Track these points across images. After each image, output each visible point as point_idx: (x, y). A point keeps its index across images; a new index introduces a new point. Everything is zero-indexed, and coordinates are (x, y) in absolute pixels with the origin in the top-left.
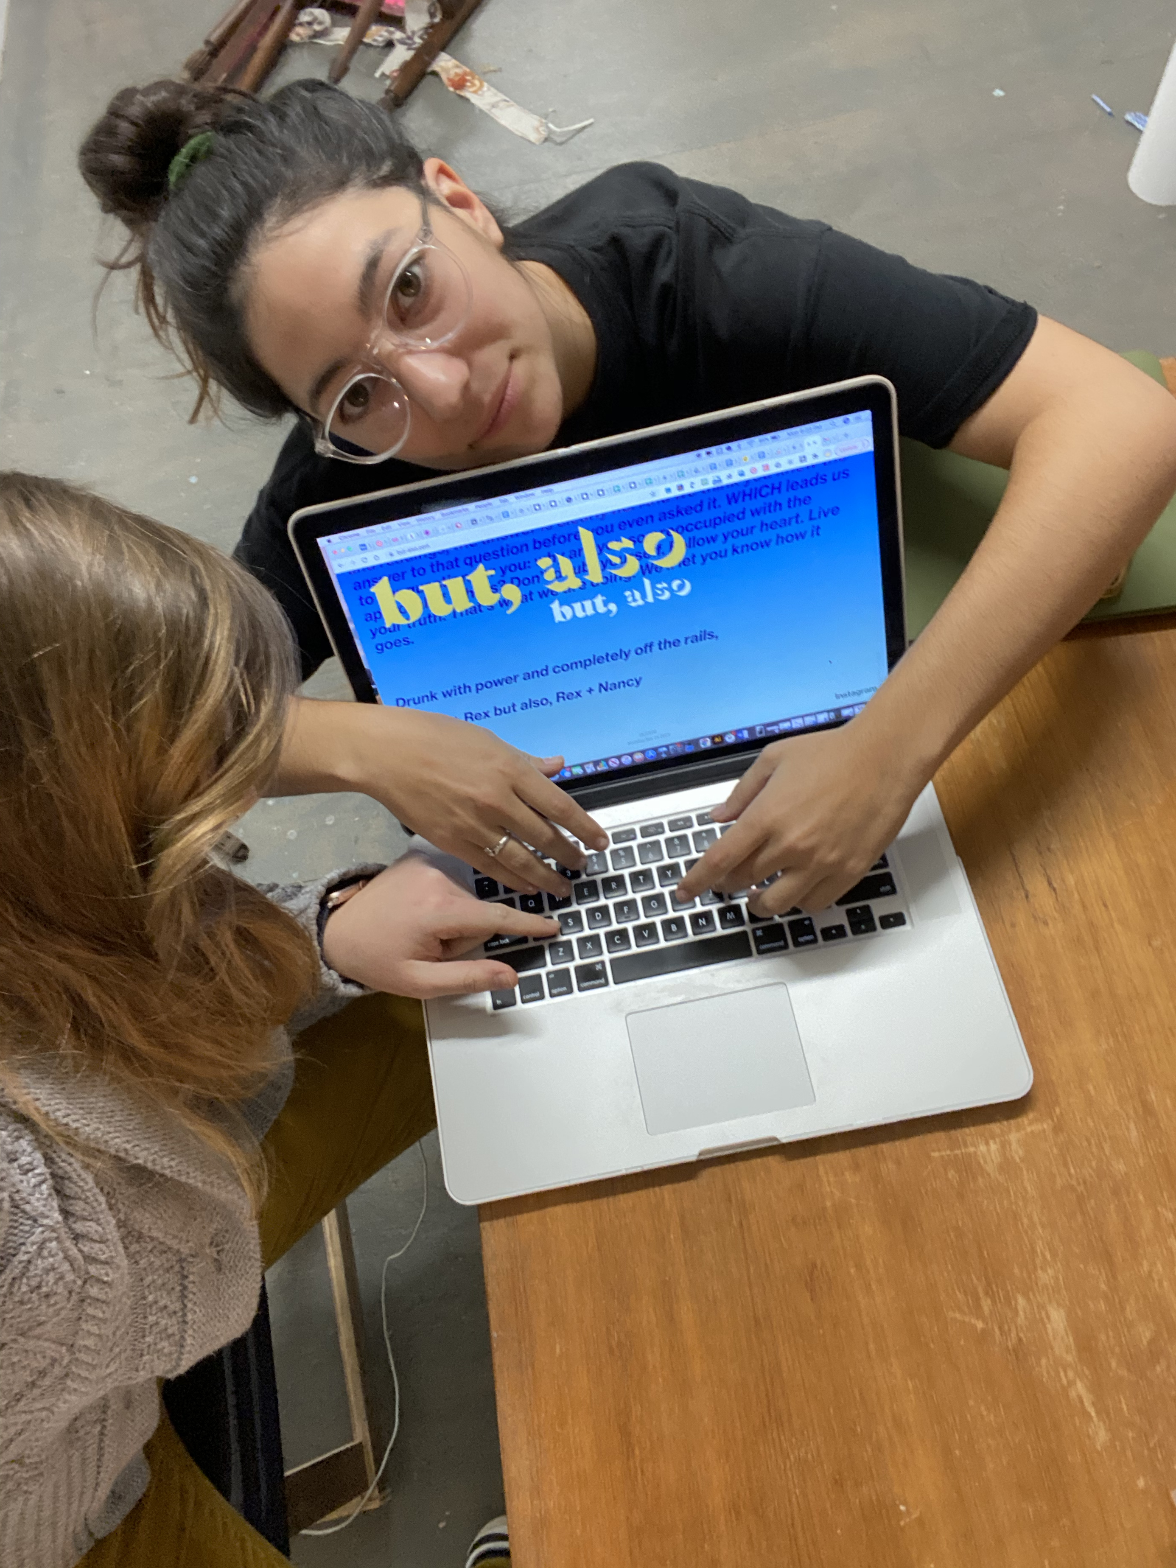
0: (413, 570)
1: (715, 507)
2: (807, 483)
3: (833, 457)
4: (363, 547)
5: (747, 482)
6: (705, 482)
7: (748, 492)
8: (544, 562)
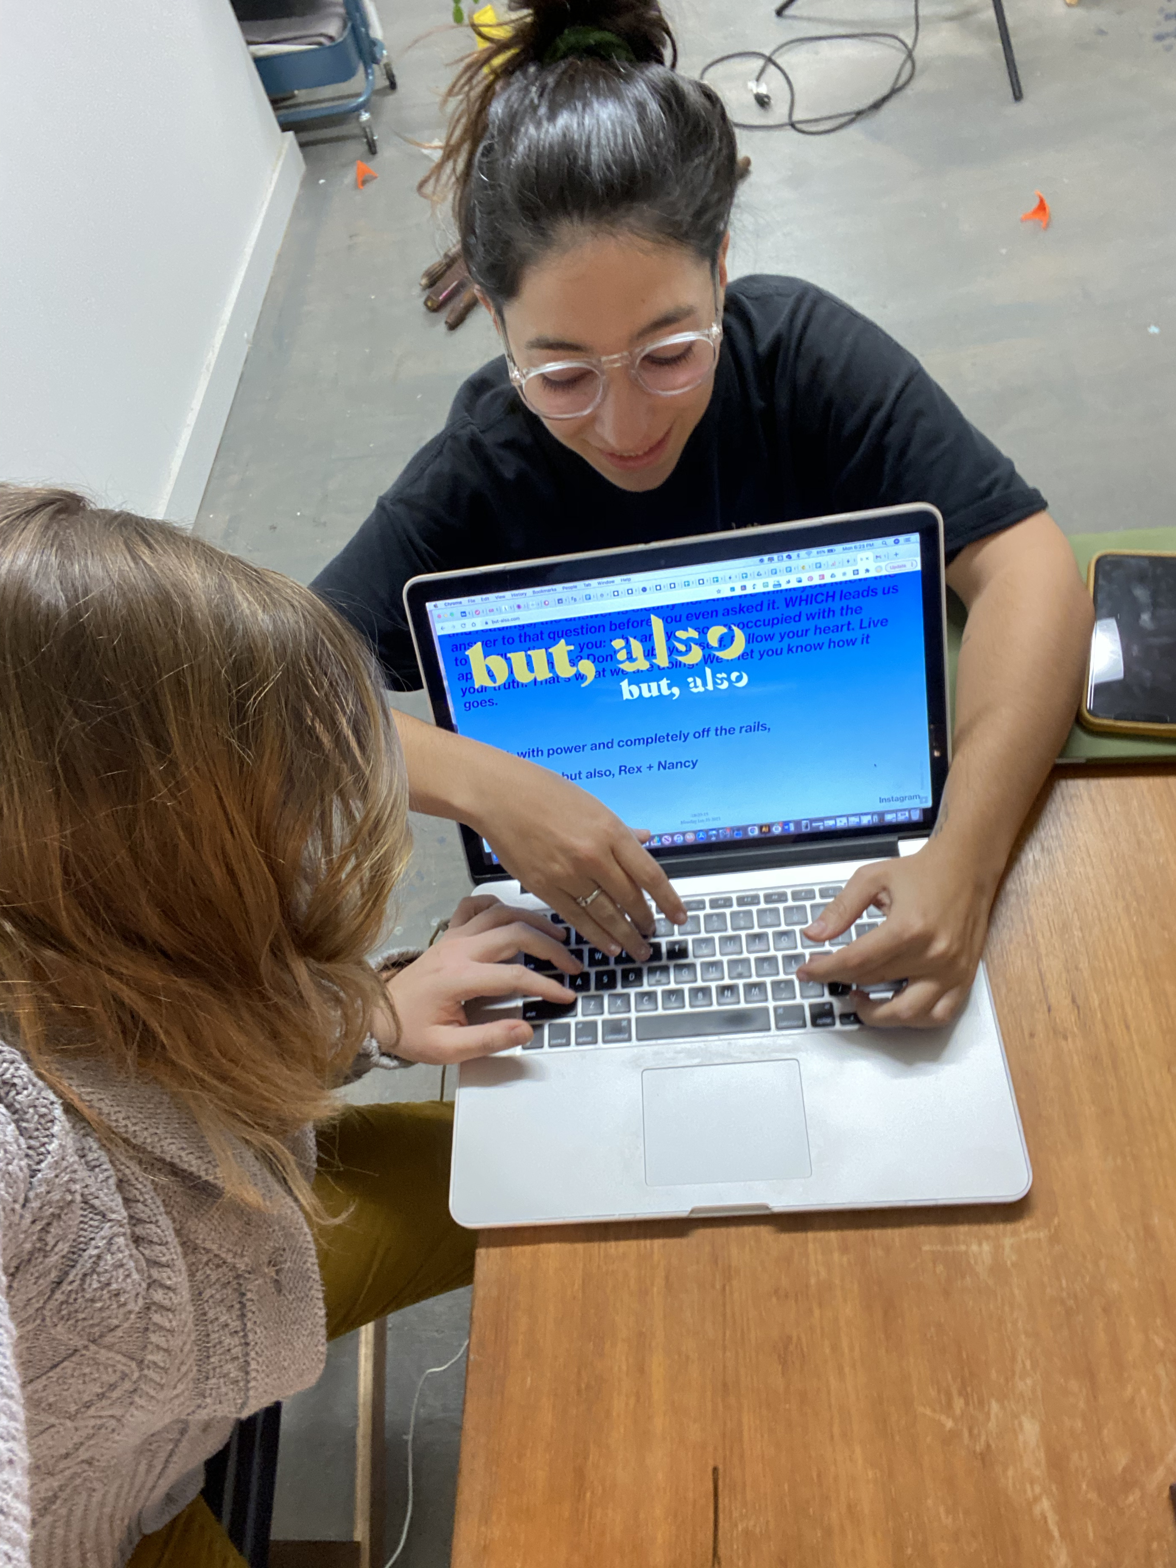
0: (504, 638)
1: (773, 608)
2: (858, 595)
3: (884, 573)
4: (464, 614)
5: (804, 588)
6: (766, 585)
7: (804, 597)
8: (618, 644)
